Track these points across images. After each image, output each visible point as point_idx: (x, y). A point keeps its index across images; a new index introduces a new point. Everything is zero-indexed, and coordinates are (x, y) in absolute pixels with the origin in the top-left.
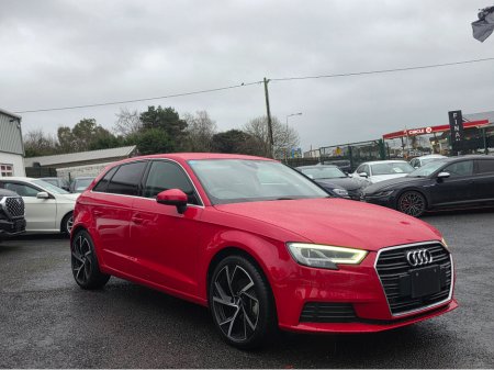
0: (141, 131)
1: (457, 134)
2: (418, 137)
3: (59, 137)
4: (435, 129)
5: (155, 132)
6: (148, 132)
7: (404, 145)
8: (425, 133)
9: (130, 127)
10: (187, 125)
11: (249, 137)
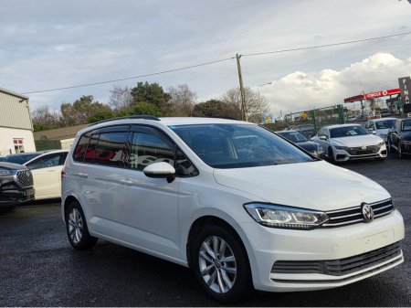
0: (132, 104)
1: (407, 98)
2: (375, 100)
3: (63, 112)
4: (390, 92)
5: (143, 104)
6: (138, 105)
7: (363, 107)
8: (382, 96)
9: (123, 101)
10: (171, 98)
11: (225, 105)
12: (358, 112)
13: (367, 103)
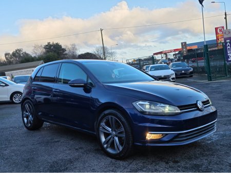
0: (44, 53)
1: (185, 52)
3: (6, 58)
4: (175, 50)
5: (51, 54)
6: (48, 54)
7: (162, 58)
8: (171, 52)
10: (66, 51)
12: (160, 60)
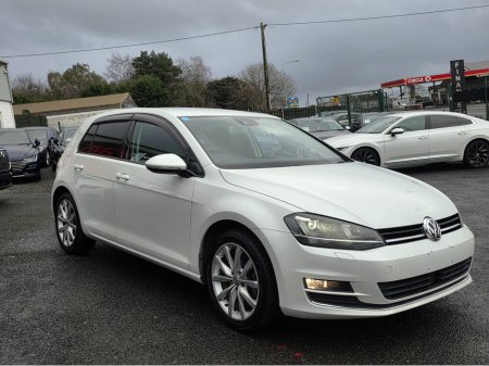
0: (134, 77)
1: (458, 85)
2: (416, 86)
3: (50, 82)
4: (434, 78)
5: (148, 78)
6: (141, 79)
7: (402, 94)
8: (424, 82)
9: (122, 73)
10: (181, 72)
11: (245, 85)
13: (406, 90)
